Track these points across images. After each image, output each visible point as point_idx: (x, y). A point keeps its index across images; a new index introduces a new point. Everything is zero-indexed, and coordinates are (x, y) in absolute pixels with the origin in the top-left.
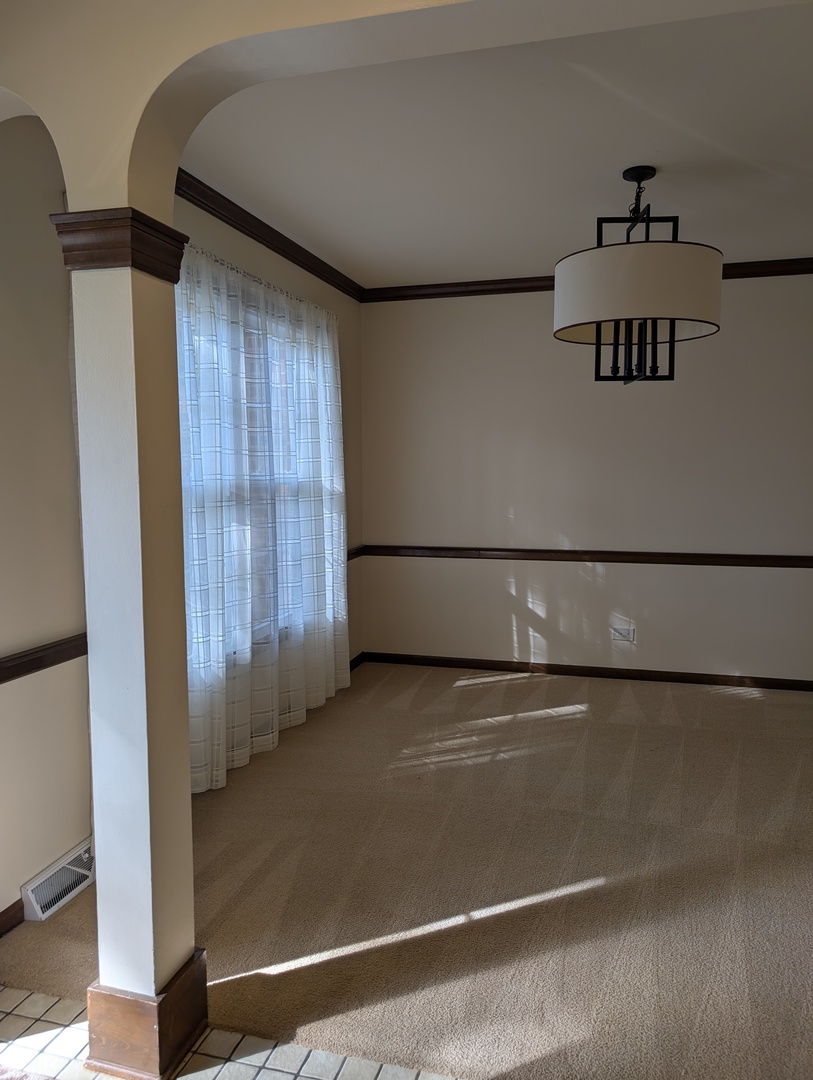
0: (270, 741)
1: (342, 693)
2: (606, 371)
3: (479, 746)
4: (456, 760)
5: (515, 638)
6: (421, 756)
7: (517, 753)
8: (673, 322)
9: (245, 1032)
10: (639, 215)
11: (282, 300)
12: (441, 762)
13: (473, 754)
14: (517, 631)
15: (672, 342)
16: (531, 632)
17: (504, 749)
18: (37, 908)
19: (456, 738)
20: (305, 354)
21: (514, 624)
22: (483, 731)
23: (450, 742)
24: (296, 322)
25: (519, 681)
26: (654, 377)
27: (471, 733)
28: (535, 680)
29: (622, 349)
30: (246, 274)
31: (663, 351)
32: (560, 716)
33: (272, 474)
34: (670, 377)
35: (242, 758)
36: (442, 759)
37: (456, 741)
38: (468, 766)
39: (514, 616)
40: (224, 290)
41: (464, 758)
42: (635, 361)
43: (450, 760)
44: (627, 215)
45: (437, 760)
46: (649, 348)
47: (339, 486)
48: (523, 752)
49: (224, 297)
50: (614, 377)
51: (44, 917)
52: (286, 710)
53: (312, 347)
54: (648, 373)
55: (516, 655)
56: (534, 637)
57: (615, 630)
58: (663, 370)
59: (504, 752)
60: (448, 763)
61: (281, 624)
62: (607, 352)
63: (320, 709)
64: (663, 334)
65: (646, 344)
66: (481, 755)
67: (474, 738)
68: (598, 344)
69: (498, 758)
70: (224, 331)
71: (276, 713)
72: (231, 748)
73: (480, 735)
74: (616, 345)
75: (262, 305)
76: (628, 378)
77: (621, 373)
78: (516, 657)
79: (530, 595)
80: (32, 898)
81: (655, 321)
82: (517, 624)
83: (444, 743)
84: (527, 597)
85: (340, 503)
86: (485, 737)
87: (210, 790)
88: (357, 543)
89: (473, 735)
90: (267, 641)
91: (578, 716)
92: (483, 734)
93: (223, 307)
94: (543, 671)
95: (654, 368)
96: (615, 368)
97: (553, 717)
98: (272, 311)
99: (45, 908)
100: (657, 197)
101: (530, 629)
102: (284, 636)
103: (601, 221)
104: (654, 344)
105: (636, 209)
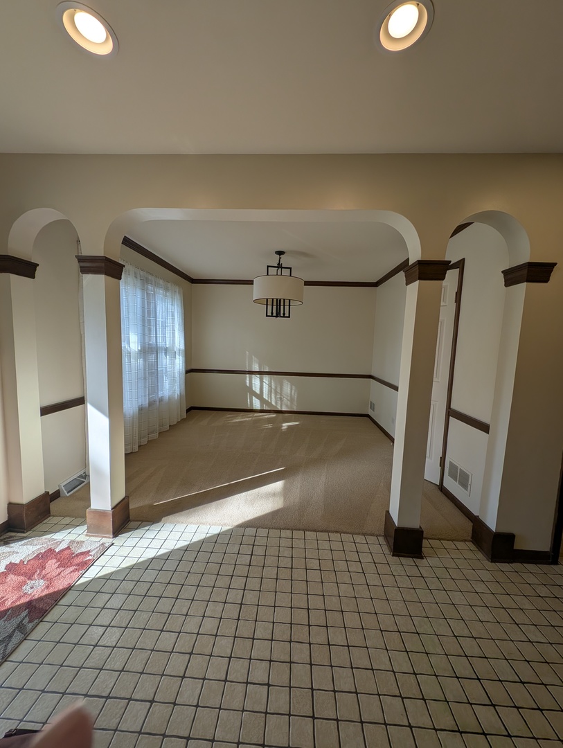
0: (156, 435)
1: (183, 420)
2: (269, 314)
5: (248, 400)
8: (290, 300)
9: (143, 521)
10: (279, 266)
11: (161, 282)
14: (249, 398)
15: (289, 306)
18: (66, 492)
20: (170, 301)
24: (167, 289)
26: (284, 316)
28: (256, 415)
29: (275, 307)
30: (148, 272)
31: (287, 308)
33: (156, 342)
34: (289, 317)
35: (144, 441)
39: (248, 393)
40: (139, 277)
42: (278, 311)
44: (276, 265)
46: (282, 307)
47: (182, 347)
49: (139, 280)
50: (272, 316)
51: (68, 495)
52: (161, 425)
53: (173, 299)
54: (282, 315)
56: (255, 400)
58: (287, 315)
61: (160, 396)
62: (270, 307)
63: (174, 425)
64: (287, 303)
68: (267, 305)
70: (139, 293)
71: (158, 426)
72: (140, 438)
74: (273, 305)
75: (153, 283)
76: (276, 316)
77: (274, 314)
80: (63, 488)
81: (284, 300)
82: (249, 395)
85: (183, 354)
87: (132, 453)
88: (189, 368)
90: (154, 401)
93: (139, 283)
95: (284, 314)
96: (272, 313)
98: (156, 285)
99: (68, 492)
100: (285, 261)
102: (161, 400)
103: (268, 267)
104: (284, 306)
105: (279, 264)
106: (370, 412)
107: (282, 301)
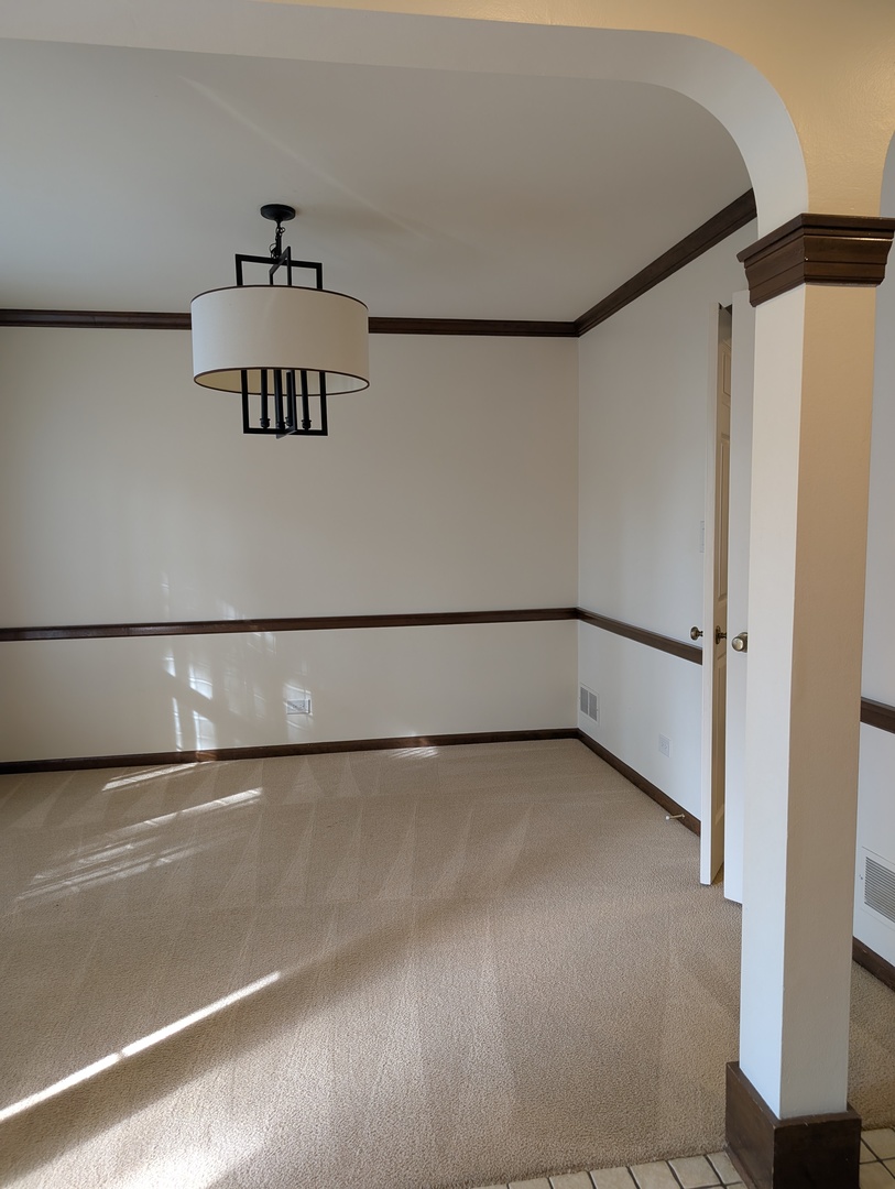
2: (255, 423)
3: (134, 855)
4: (106, 875)
5: (178, 725)
6: (60, 879)
7: (181, 855)
8: (322, 374)
10: (279, 257)
12: (87, 881)
13: (128, 864)
14: (180, 717)
15: (323, 395)
16: (196, 716)
17: (165, 852)
19: (106, 850)
21: (176, 708)
22: (139, 836)
23: (99, 856)
25: (184, 773)
26: (307, 431)
27: (126, 840)
28: (202, 769)
29: (271, 401)
31: (315, 403)
32: (230, 805)
34: (324, 432)
36: (88, 877)
37: (105, 854)
38: (121, 880)
39: (175, 700)
41: (116, 872)
42: (285, 414)
43: (98, 877)
44: (268, 255)
45: (81, 879)
46: (299, 401)
48: (187, 853)
50: (265, 430)
54: (300, 427)
55: (179, 745)
56: (200, 720)
57: (289, 703)
58: (316, 425)
59: (164, 856)
60: (95, 881)
62: (255, 402)
64: (314, 387)
65: (295, 396)
66: (138, 865)
67: (129, 846)
68: (245, 394)
69: (158, 864)
73: (136, 841)
74: (265, 395)
76: (280, 431)
77: (273, 425)
78: (180, 747)
79: (192, 675)
81: (304, 372)
82: (179, 709)
83: (91, 858)
84: (188, 676)
86: (141, 843)
89: (128, 843)
91: (251, 802)
92: (140, 840)
94: (211, 758)
95: (307, 422)
96: (265, 421)
97: (223, 808)
100: (298, 240)
101: (195, 713)
103: (240, 259)
104: (305, 396)
105: (277, 251)
106: (583, 723)
107: (298, 374)
